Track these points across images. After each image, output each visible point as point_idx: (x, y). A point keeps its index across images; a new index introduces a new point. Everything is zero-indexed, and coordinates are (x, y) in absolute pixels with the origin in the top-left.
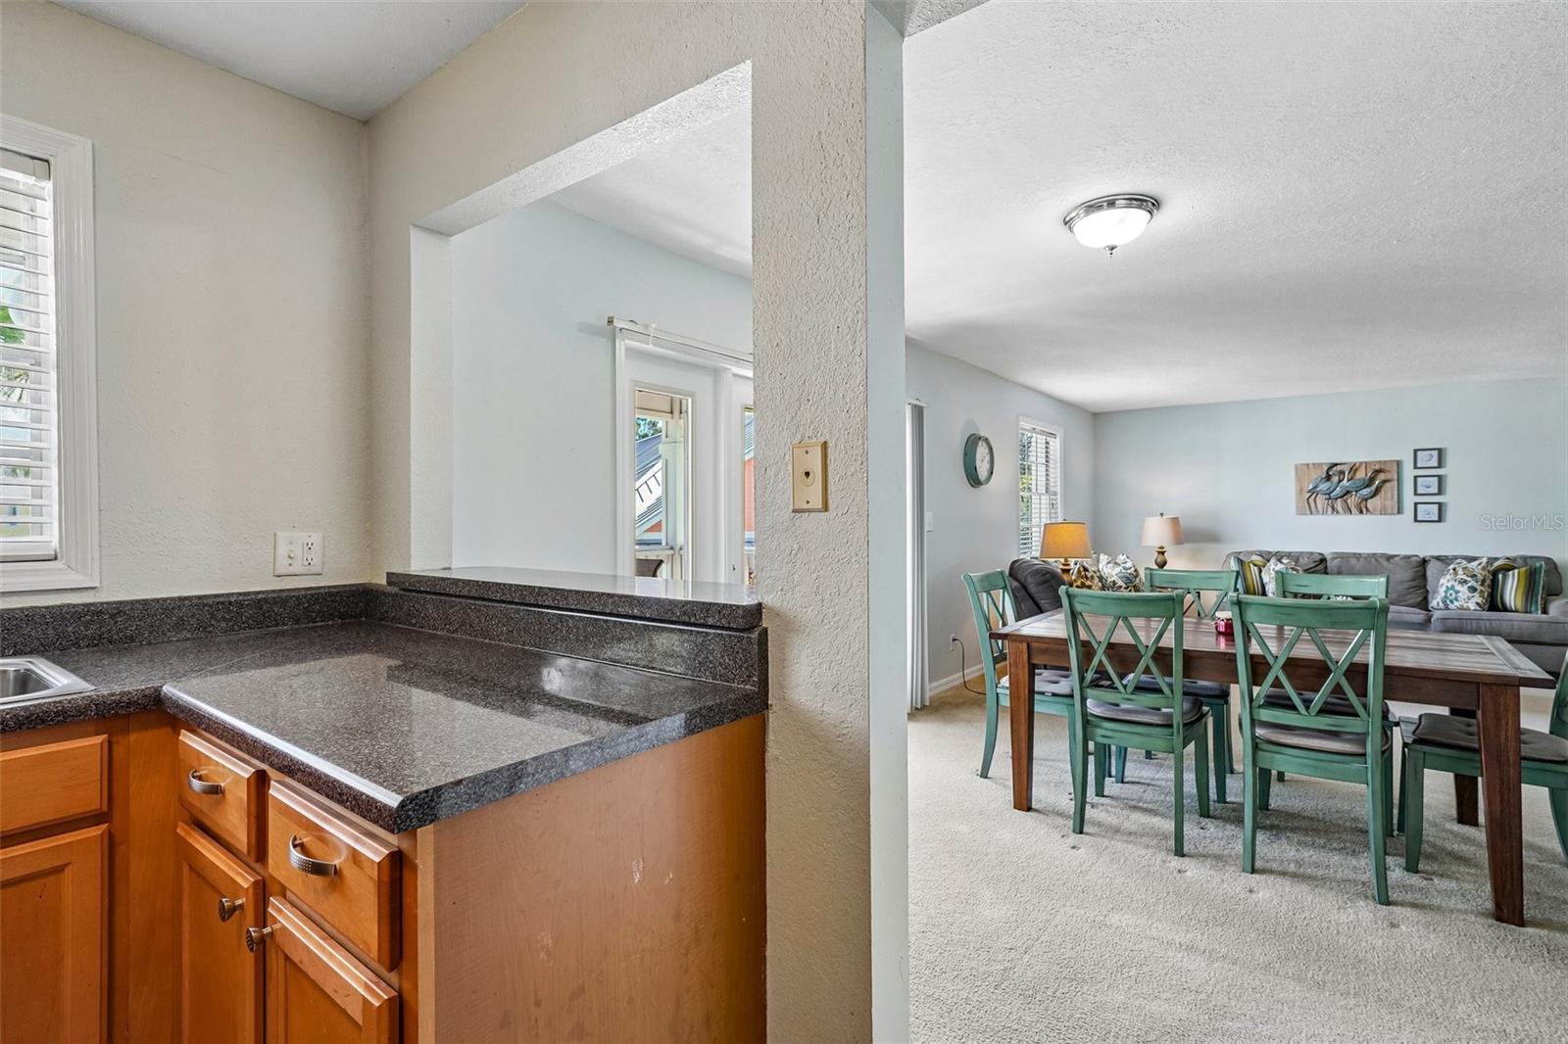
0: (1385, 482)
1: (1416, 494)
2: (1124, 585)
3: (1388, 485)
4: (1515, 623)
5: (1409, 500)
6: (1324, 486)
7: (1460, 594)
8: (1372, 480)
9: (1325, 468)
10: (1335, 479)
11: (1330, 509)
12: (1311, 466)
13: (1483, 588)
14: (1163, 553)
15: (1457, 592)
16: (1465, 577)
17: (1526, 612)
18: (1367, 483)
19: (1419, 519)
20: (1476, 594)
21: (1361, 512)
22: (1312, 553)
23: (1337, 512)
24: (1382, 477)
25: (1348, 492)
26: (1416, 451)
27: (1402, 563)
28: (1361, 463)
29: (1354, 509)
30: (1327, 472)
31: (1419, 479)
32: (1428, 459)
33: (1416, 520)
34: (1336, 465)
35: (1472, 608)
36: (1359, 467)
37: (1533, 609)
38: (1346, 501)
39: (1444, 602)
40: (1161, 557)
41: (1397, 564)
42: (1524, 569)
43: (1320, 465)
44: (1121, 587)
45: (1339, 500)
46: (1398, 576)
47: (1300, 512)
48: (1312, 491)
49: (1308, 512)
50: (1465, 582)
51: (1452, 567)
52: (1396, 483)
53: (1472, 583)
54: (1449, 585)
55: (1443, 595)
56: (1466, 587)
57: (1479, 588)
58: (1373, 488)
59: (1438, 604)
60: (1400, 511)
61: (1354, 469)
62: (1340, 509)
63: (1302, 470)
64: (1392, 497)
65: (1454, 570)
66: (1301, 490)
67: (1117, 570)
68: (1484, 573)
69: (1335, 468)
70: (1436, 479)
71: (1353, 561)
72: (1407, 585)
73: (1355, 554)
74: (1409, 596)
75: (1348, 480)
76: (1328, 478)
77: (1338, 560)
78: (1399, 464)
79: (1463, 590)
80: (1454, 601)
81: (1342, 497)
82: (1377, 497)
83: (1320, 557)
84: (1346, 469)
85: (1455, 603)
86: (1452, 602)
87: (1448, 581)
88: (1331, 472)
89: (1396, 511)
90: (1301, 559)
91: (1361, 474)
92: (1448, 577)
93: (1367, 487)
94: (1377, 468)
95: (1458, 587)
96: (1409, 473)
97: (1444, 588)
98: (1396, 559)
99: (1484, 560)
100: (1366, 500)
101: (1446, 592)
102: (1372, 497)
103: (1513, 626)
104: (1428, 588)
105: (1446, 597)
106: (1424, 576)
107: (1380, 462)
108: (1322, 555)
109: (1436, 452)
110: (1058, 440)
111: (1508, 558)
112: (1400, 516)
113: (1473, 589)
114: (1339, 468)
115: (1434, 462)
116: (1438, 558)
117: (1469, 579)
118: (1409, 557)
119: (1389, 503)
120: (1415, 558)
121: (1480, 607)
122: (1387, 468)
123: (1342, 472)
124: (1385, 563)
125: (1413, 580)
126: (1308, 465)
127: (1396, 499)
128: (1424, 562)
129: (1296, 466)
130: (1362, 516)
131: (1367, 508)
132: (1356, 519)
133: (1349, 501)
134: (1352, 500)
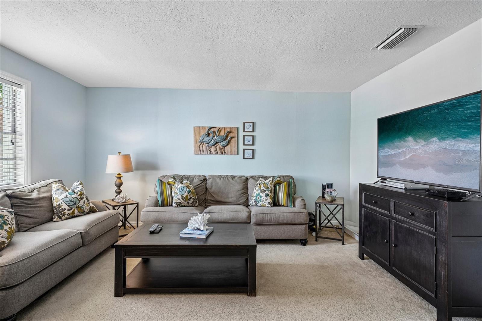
0: (232, 138)
1: (244, 145)
2: (67, 208)
3: (233, 139)
4: (285, 214)
5: (241, 147)
6: (206, 139)
7: (262, 198)
8: (227, 136)
9: (207, 129)
10: (211, 135)
11: (209, 151)
12: (201, 128)
13: (271, 194)
14: (120, 178)
15: (261, 197)
16: (264, 188)
17: (287, 206)
18: (225, 138)
19: (245, 157)
20: (269, 198)
21: (222, 153)
22: (200, 176)
23: (212, 153)
24: (231, 135)
25: (217, 143)
26: (244, 123)
27: (238, 180)
28: (222, 128)
29: (219, 152)
30: (208, 132)
31: (245, 137)
32: (248, 127)
33: (244, 158)
34: (212, 128)
35: (267, 206)
36: (222, 129)
37: (290, 205)
38: (216, 148)
39: (255, 202)
40: (118, 181)
41: (236, 181)
42: (285, 183)
43: (205, 127)
44: (65, 209)
45: (213, 147)
46: (237, 187)
47: (196, 153)
48: (201, 142)
49: (200, 153)
50: (264, 191)
51: (258, 182)
52: (236, 138)
53: (267, 192)
54: (258, 193)
55: (255, 198)
56: (264, 194)
57: (270, 194)
58: (227, 140)
59: (253, 203)
60: (238, 154)
61: (219, 130)
62: (213, 151)
63: (197, 129)
64: (235, 146)
65: (260, 184)
66: (196, 141)
67: (64, 195)
68: (271, 186)
69: (211, 130)
70: (252, 137)
71: (218, 180)
72: (240, 192)
73: (219, 175)
74: (241, 198)
75: (217, 136)
76: (208, 135)
77: (212, 179)
78: (238, 129)
79: (263, 195)
80: (260, 202)
81: (214, 145)
82: (229, 146)
83: (204, 178)
84: (216, 130)
85: (261, 203)
86: (259, 202)
87: (257, 191)
88: (210, 131)
89: (236, 153)
90: (194, 179)
91: (222, 134)
92: (257, 189)
93: (224, 140)
94: (229, 130)
95: (261, 194)
96: (241, 134)
97: (255, 195)
98: (236, 178)
99: (271, 179)
100: (225, 147)
101: (256, 197)
102: (226, 146)
103: (284, 215)
104: (248, 193)
105: (256, 199)
106: (247, 187)
107: (230, 128)
108: (205, 176)
109: (252, 124)
110: (23, 91)
111: (279, 177)
112: (237, 155)
113: (267, 195)
114: (213, 130)
115: (251, 129)
116: (252, 177)
117: (266, 190)
118: (241, 177)
119: (233, 149)
120: (243, 178)
121: (270, 205)
122: (233, 131)
123: (214, 132)
124: (231, 180)
125: (243, 189)
126: (200, 127)
127: (236, 147)
128: (247, 179)
129: (194, 127)
130: (223, 156)
131: (224, 151)
132: (220, 157)
133: (217, 147)
134: (219, 147)
